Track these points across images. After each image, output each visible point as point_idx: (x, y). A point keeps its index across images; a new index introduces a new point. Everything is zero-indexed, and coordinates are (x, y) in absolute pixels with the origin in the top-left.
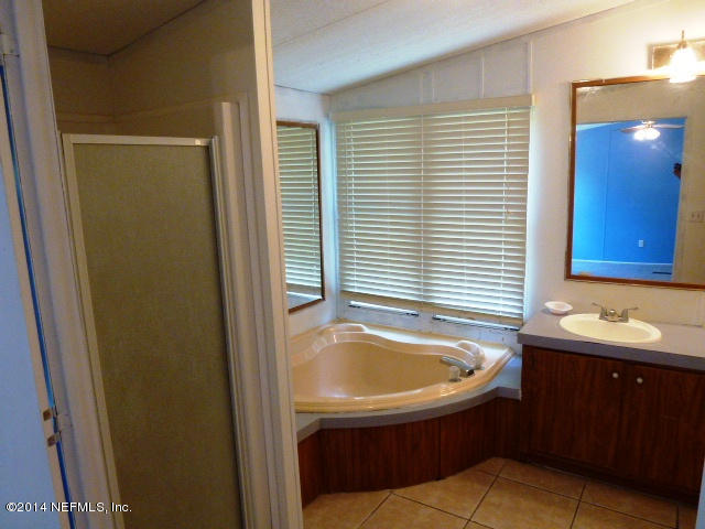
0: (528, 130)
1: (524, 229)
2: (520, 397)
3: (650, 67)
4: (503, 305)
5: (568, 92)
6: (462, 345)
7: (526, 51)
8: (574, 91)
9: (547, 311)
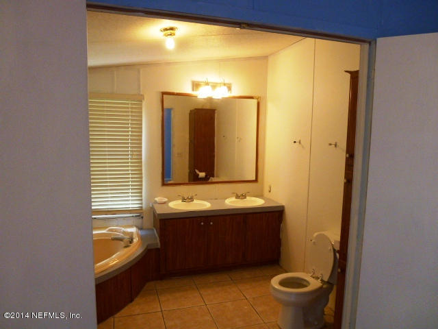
0: (141, 109)
1: (141, 162)
2: (159, 246)
3: (193, 90)
4: (131, 203)
5: (159, 97)
6: (110, 230)
7: (139, 72)
8: (163, 97)
9: (156, 202)
